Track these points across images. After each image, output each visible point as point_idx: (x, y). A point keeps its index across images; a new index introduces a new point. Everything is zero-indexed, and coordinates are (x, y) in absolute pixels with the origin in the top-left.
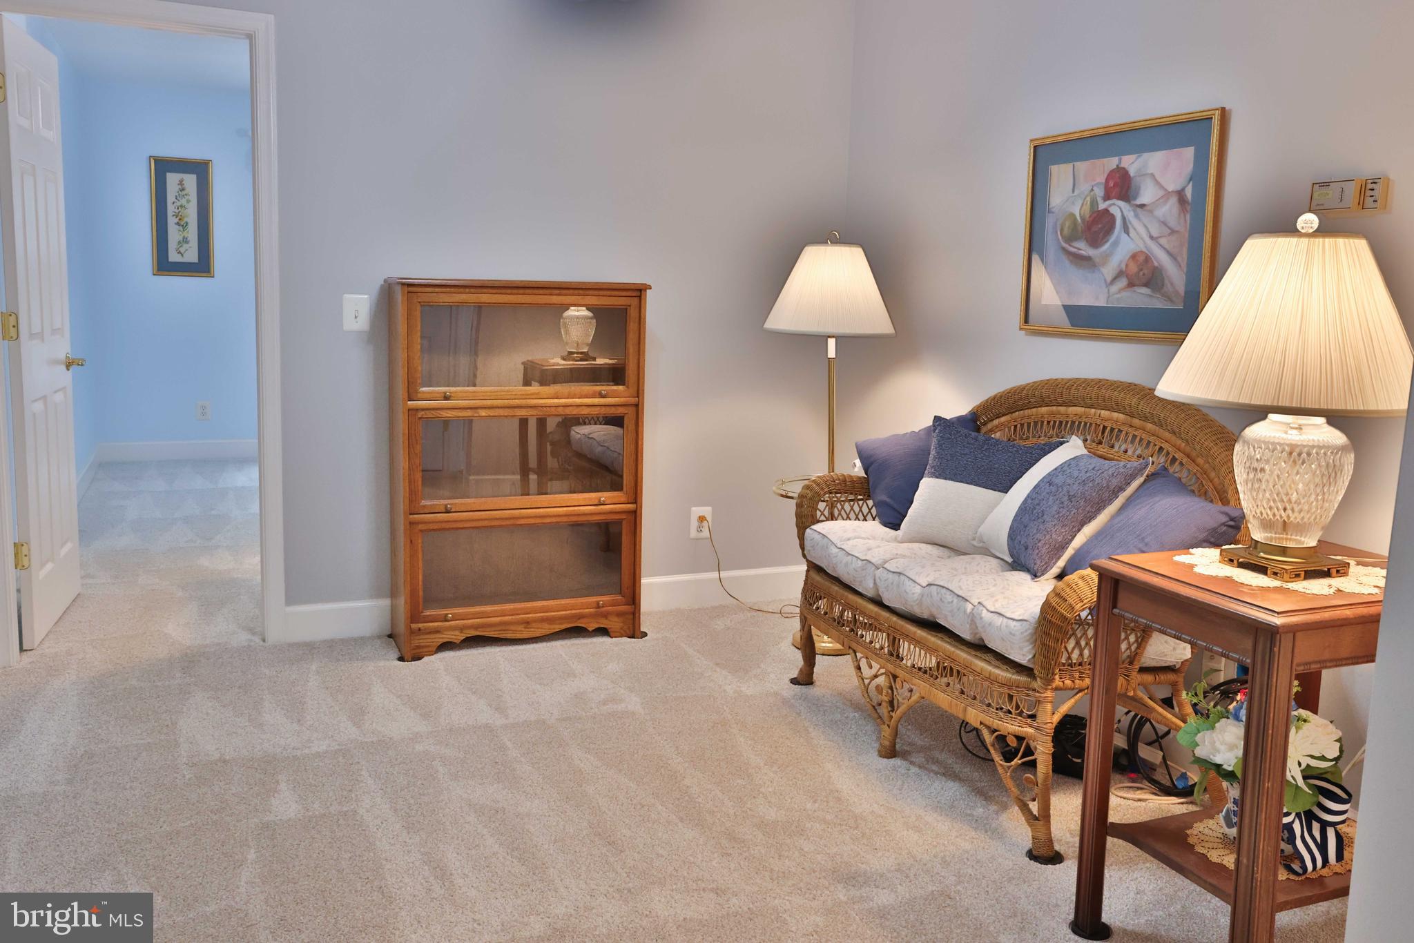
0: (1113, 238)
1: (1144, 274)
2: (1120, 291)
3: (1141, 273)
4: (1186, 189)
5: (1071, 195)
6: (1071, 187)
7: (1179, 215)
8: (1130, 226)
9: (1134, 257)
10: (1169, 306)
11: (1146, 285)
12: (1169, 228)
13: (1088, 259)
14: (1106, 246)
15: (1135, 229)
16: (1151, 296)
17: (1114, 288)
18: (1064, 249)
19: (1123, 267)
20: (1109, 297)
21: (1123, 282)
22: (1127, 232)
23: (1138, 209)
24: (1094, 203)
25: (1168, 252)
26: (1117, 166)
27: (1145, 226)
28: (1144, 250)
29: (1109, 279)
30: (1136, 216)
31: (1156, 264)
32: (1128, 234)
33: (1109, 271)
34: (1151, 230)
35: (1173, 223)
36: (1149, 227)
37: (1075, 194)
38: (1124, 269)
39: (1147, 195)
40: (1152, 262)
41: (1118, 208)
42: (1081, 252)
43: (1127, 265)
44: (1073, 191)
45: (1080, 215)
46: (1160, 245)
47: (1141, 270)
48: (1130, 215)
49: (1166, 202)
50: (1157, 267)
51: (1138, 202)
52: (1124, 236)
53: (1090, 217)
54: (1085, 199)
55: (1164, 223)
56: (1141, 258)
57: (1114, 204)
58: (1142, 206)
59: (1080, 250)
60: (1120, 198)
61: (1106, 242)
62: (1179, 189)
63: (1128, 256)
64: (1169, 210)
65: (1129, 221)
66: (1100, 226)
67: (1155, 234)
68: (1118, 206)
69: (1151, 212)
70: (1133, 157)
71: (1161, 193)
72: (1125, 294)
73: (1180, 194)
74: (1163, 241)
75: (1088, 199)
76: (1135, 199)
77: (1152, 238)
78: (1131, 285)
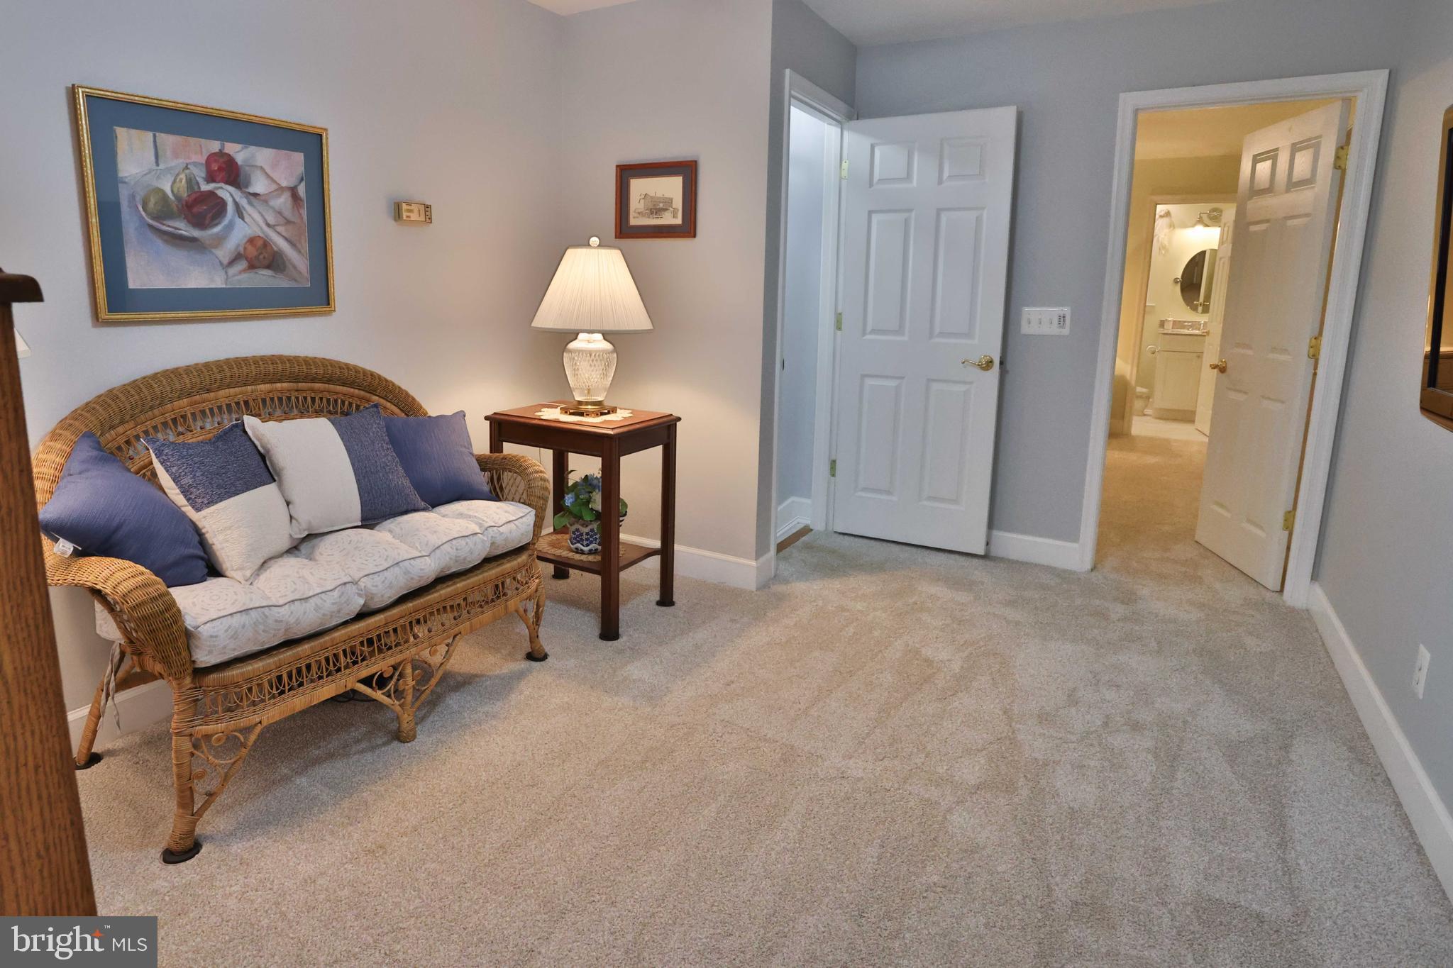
0: (226, 222)
1: (264, 258)
2: (240, 272)
3: (261, 257)
4: (299, 187)
5: (154, 167)
6: (153, 158)
7: (293, 207)
8: (244, 212)
9: (252, 241)
10: (294, 285)
11: (268, 267)
12: (286, 219)
13: (193, 240)
14: (216, 230)
15: (250, 215)
16: (274, 277)
17: (232, 271)
18: (151, 226)
19: (241, 249)
20: (227, 279)
21: (243, 265)
22: (241, 217)
23: (251, 197)
24: (191, 182)
25: (286, 239)
26: (220, 150)
27: (260, 213)
28: (261, 235)
29: (226, 261)
30: (250, 203)
31: (275, 249)
32: (243, 219)
33: (224, 253)
34: (266, 217)
35: (288, 213)
36: (264, 214)
37: (162, 166)
38: (242, 252)
39: (259, 185)
40: (272, 247)
41: (226, 192)
42: (180, 232)
43: (245, 249)
44: (157, 164)
45: (172, 191)
46: (278, 233)
47: (261, 254)
48: (243, 202)
49: (279, 196)
50: (277, 252)
51: (251, 190)
52: (238, 221)
53: (189, 196)
54: (178, 175)
55: (280, 213)
56: (260, 243)
57: (221, 188)
58: (255, 195)
59: (180, 230)
60: (227, 183)
61: (217, 225)
62: (292, 186)
63: (245, 240)
64: (283, 201)
65: (243, 207)
66: (205, 208)
67: (271, 223)
68: (227, 191)
69: (266, 202)
70: (239, 147)
71: (274, 187)
72: (245, 276)
73: (293, 191)
74: (279, 229)
75: (183, 176)
76: (247, 187)
77: (268, 225)
78: (252, 267)
